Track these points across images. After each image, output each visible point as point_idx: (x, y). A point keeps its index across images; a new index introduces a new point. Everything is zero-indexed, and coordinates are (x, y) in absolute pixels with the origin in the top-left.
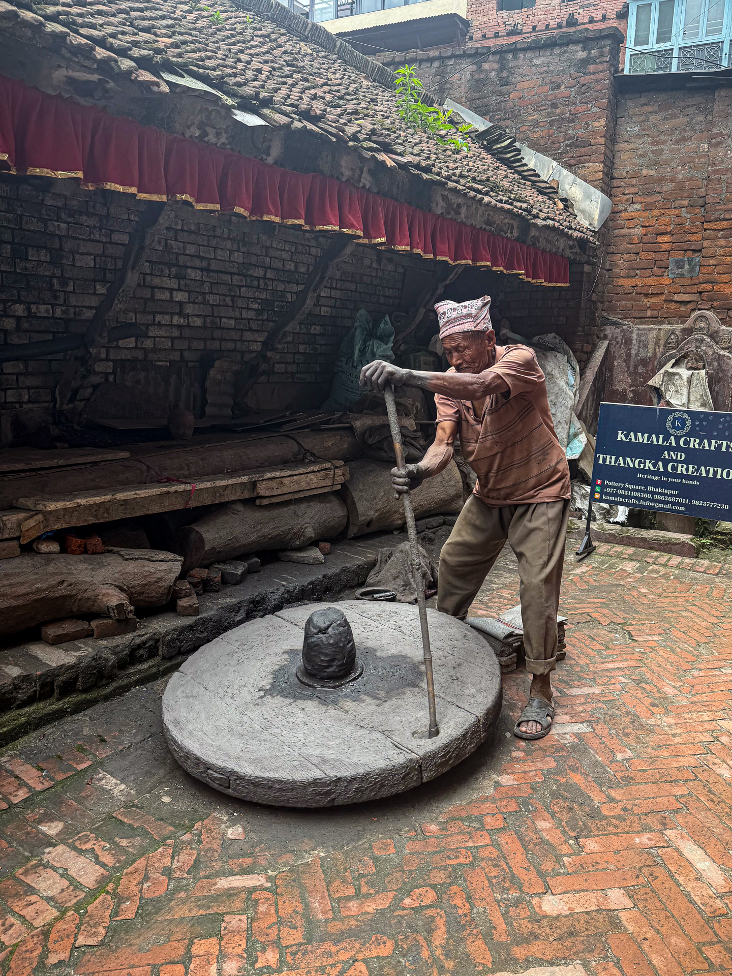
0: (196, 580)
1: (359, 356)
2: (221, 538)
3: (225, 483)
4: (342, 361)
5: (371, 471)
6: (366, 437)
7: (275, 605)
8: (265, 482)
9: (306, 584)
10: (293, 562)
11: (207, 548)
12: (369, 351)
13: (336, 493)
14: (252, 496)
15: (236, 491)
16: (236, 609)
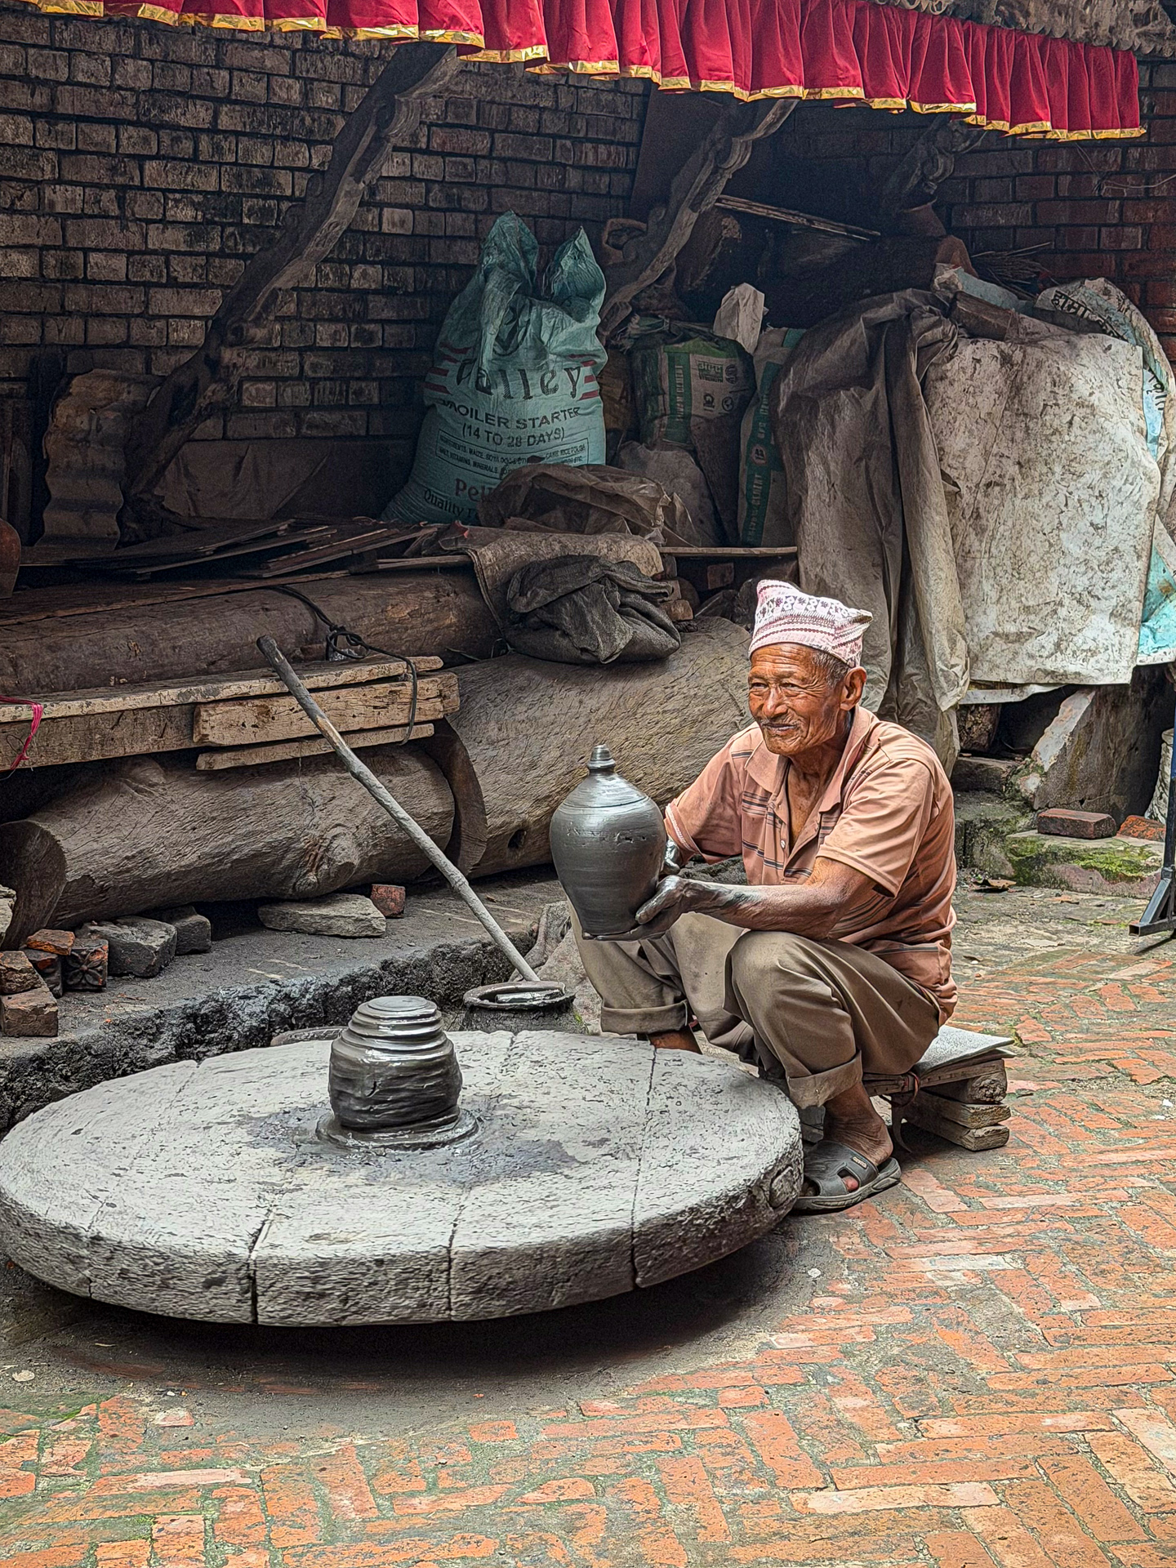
0: (43, 956)
1: (498, 357)
2: (105, 852)
3: (117, 703)
4: (445, 373)
5: (522, 689)
6: (510, 595)
7: (251, 1028)
8: (221, 708)
9: (335, 982)
10: (298, 931)
11: (71, 876)
12: (528, 342)
13: (418, 749)
14: (187, 745)
15: (145, 729)
16: (150, 1030)
